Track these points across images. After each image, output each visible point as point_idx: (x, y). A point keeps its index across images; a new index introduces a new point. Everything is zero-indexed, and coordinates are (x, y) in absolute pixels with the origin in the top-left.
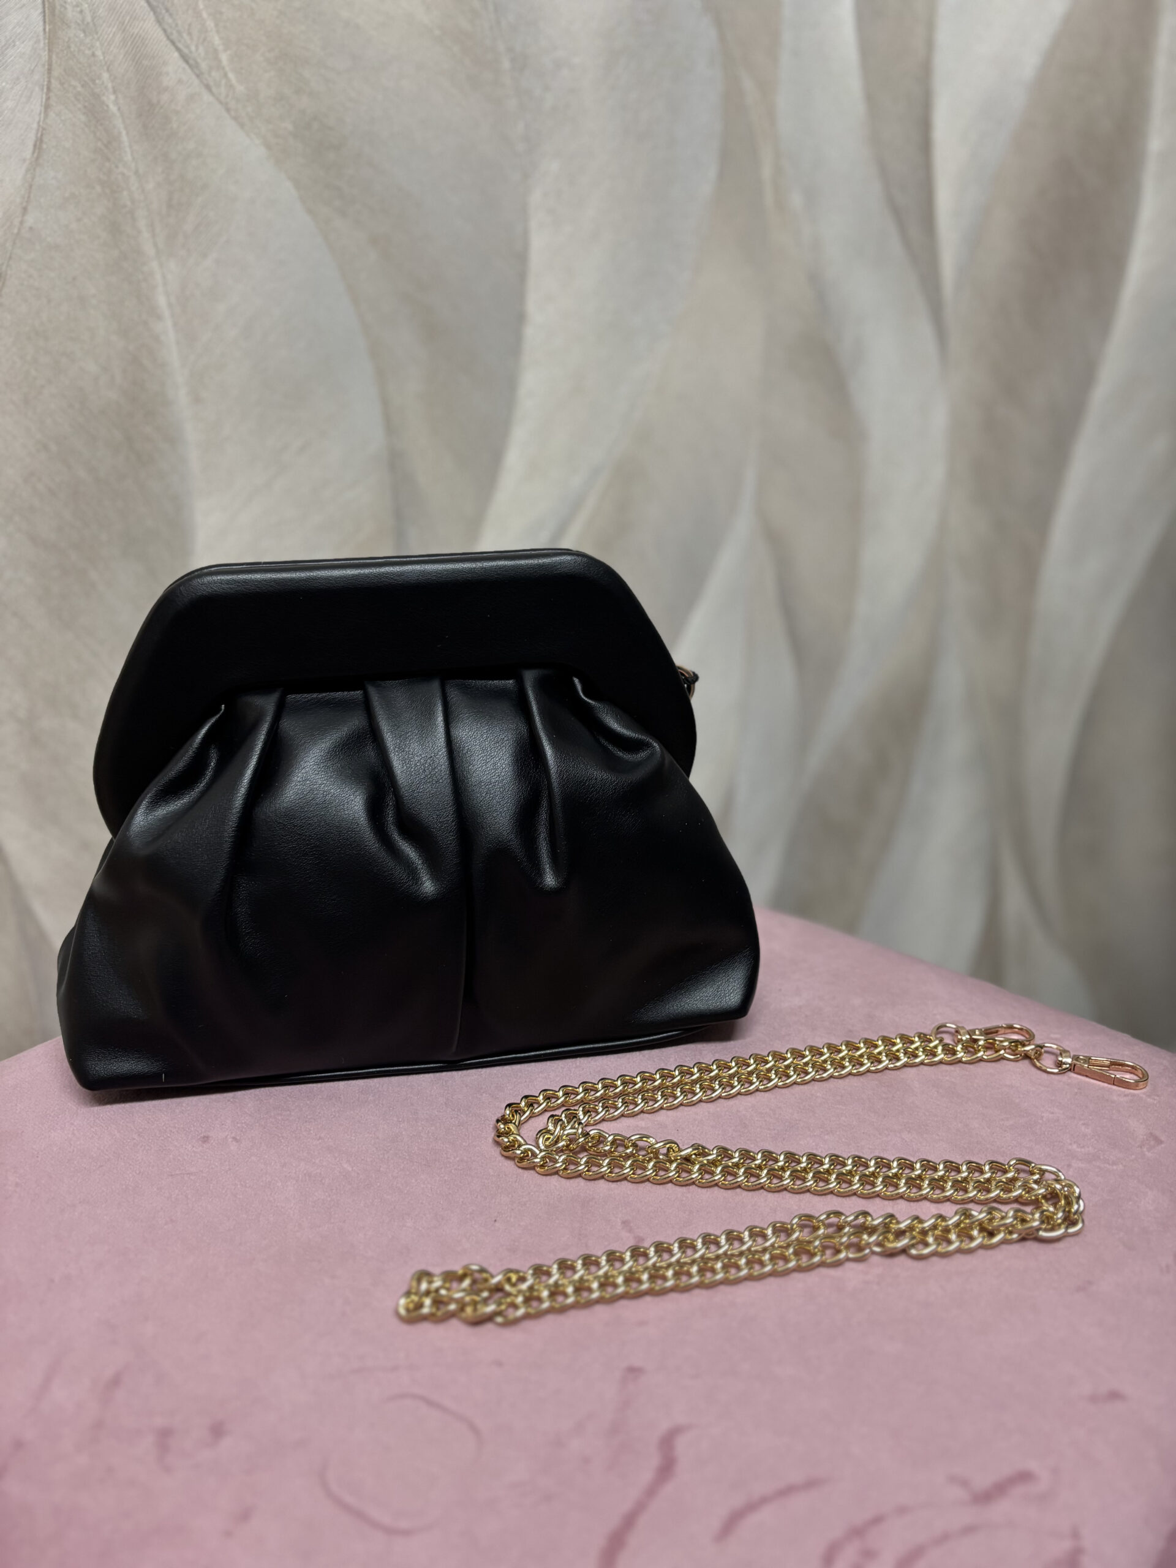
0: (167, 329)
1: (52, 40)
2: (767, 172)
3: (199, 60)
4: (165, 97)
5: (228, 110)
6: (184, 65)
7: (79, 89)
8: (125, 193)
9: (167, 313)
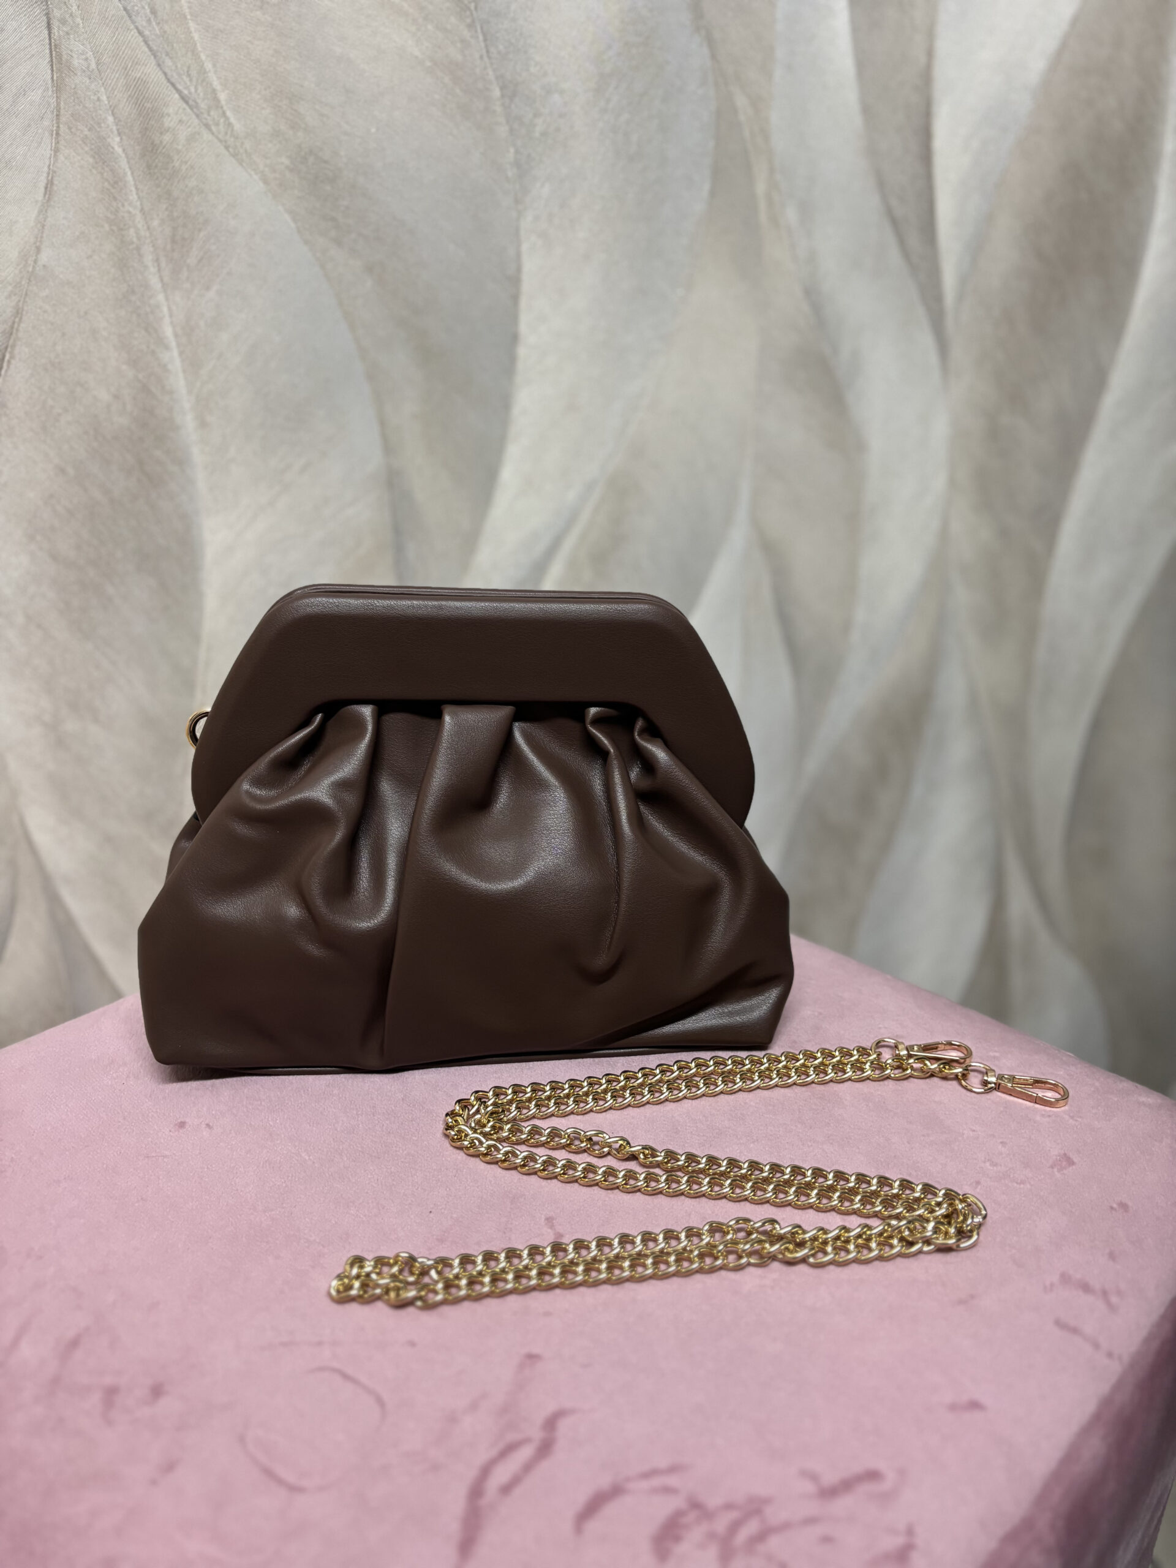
0: (173, 359)
1: (58, 87)
2: (761, 188)
3: (199, 101)
4: (167, 138)
5: (227, 148)
6: (185, 105)
7: (86, 132)
8: (132, 231)
9: (173, 344)
